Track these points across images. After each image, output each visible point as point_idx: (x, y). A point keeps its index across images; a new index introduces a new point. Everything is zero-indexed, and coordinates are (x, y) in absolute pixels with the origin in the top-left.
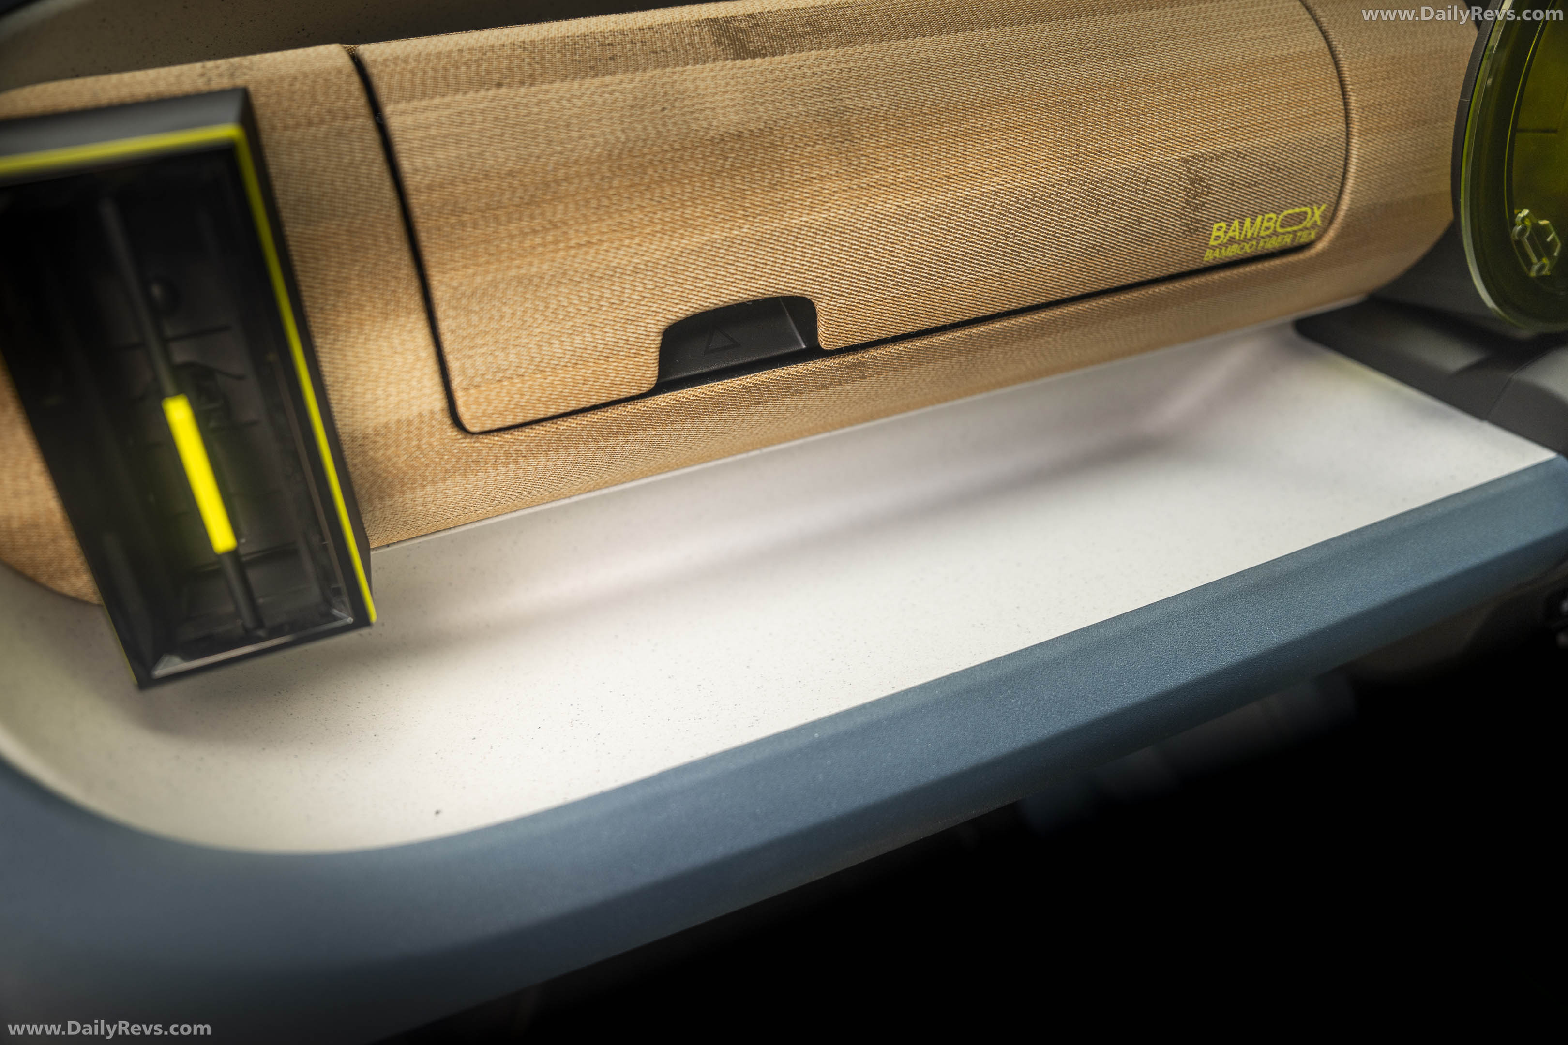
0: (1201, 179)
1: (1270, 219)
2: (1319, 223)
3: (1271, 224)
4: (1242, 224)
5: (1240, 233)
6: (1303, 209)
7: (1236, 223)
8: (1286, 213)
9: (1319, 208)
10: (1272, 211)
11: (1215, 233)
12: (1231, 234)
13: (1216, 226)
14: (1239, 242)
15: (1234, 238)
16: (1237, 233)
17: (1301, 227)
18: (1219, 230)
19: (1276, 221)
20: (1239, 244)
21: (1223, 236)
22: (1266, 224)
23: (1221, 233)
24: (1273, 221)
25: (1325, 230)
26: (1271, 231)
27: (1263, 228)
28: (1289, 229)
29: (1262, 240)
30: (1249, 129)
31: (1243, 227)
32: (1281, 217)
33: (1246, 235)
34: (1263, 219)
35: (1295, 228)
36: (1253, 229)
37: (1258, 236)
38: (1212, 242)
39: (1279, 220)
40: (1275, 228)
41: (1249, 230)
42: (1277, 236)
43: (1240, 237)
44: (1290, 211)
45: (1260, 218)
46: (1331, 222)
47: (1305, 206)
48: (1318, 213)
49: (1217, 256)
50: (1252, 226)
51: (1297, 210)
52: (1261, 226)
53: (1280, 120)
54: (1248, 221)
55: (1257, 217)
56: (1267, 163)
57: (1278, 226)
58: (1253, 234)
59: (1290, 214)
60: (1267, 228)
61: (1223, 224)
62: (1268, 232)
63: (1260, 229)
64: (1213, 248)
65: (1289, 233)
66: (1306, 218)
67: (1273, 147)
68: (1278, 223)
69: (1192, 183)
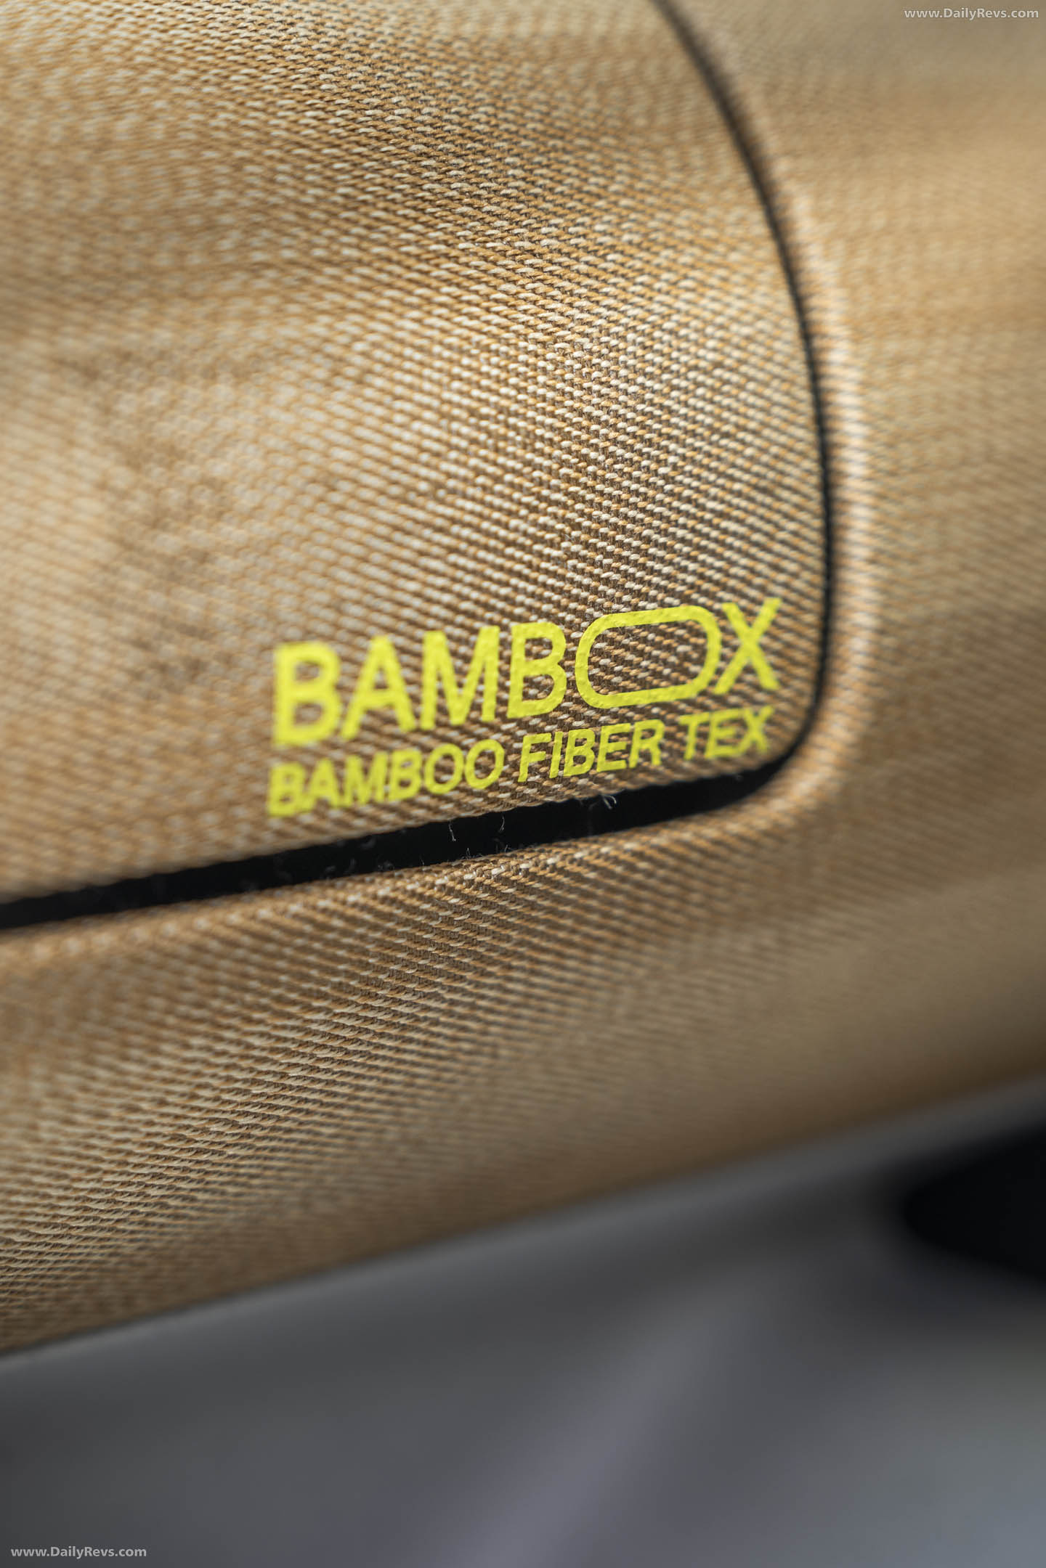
1: (537, 647)
2: (768, 679)
3: (549, 665)
4: (411, 657)
5: (415, 700)
6: (682, 613)
7: (383, 647)
8: (603, 624)
9: (750, 614)
10: (541, 614)
11: (292, 691)
12: (365, 698)
13: (292, 657)
14: (420, 740)
15: (393, 721)
16: (397, 697)
17: (690, 690)
18: (308, 670)
19: (570, 655)
20: (427, 750)
21: (333, 706)
22: (521, 668)
23: (322, 692)
24: (558, 653)
25: (811, 719)
26: (556, 698)
27: (516, 683)
28: (641, 698)
29: (529, 740)
30: (366, 271)
31: (418, 670)
32: (587, 638)
33: (442, 710)
34: (505, 644)
35: (665, 694)
36: (471, 681)
37: (502, 716)
38: (291, 733)
39: (583, 651)
40: (571, 684)
41: (451, 690)
42: (593, 723)
43: (417, 716)
44: (626, 619)
45: (488, 639)
46: (822, 682)
47: (686, 600)
48: (750, 639)
49: (330, 793)
50: (460, 672)
51: (653, 615)
52: (506, 675)
54: (436, 648)
55: (475, 632)
56: (472, 412)
57: (581, 677)
58: (476, 707)
59: (623, 631)
60: (536, 687)
61: (324, 652)
62: (546, 705)
63: (503, 688)
64: (305, 758)
65: (645, 712)
66: (703, 651)
68: (581, 663)
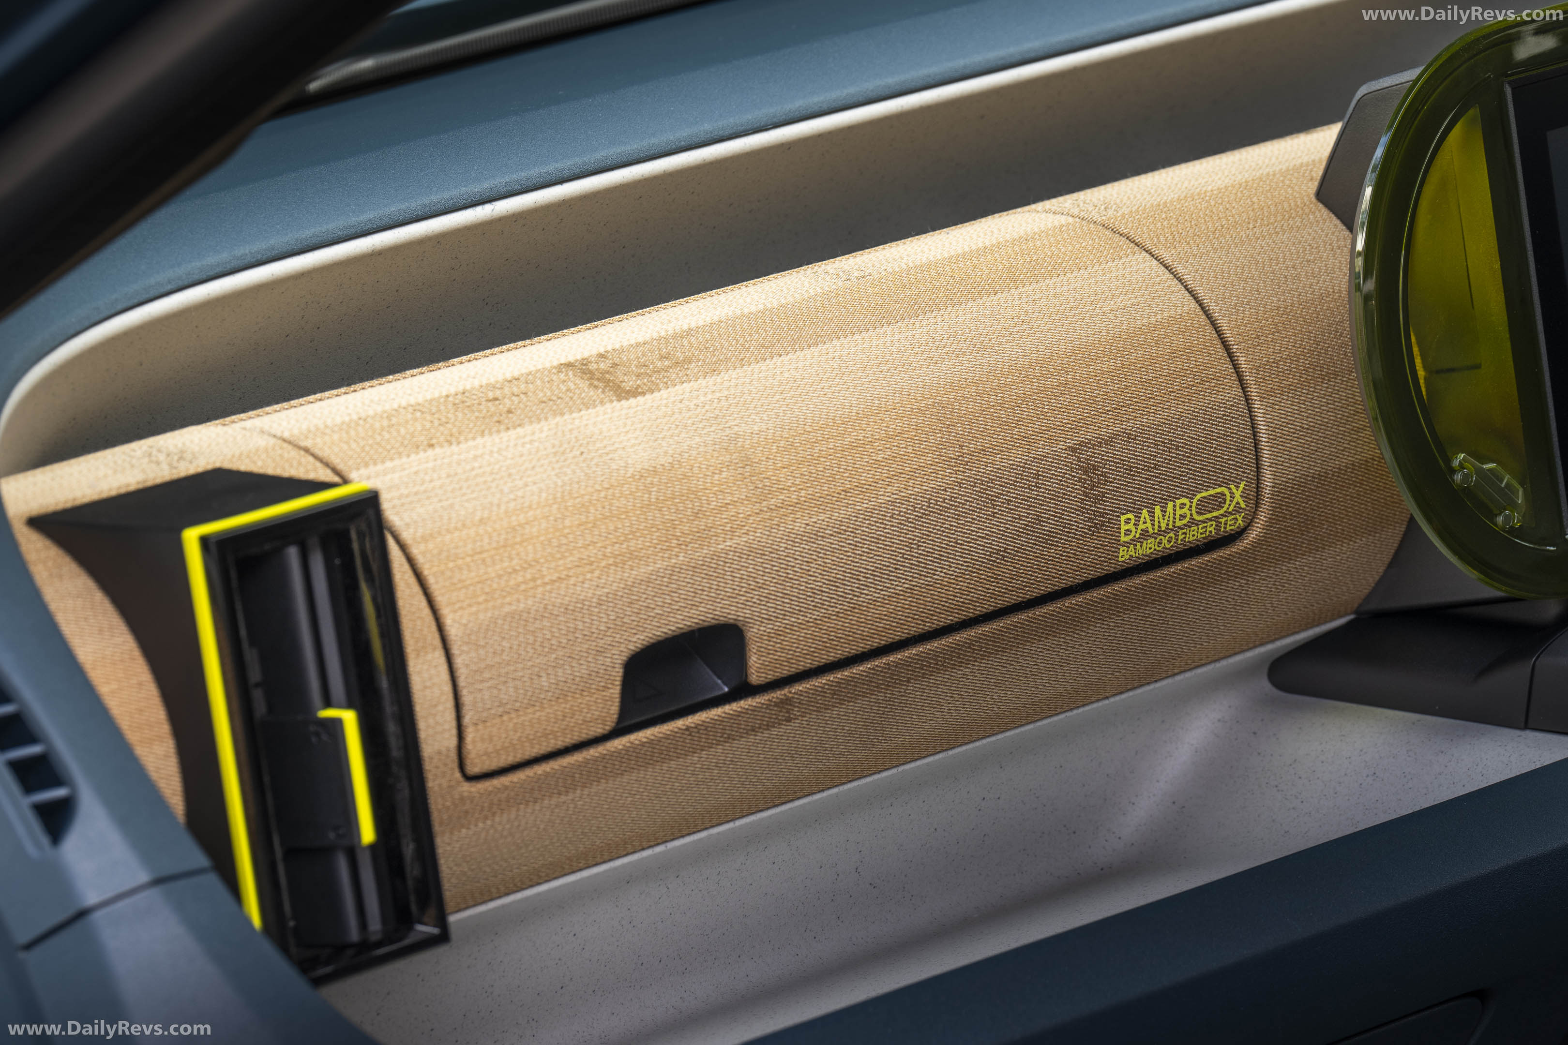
0: (1095, 468)
1: (1183, 505)
2: (1243, 505)
3: (1186, 510)
4: (1152, 513)
5: (1153, 525)
6: (1219, 490)
7: (1145, 512)
8: (1199, 496)
9: (1237, 487)
10: (1183, 496)
11: (1124, 527)
12: (1142, 526)
13: (1123, 518)
14: (1154, 536)
15: (1148, 532)
16: (1149, 525)
17: (1222, 512)
18: (1128, 521)
19: (1191, 506)
20: (1156, 538)
21: (1134, 530)
22: (1179, 512)
23: (1131, 526)
24: (1188, 506)
25: (1255, 514)
26: (1187, 519)
27: (1177, 517)
28: (1209, 516)
29: (1181, 532)
30: (1133, 407)
31: (1154, 517)
32: (1195, 501)
33: (1159, 527)
34: (1174, 506)
35: (1215, 514)
36: (1166, 517)
37: (1174, 526)
38: (1124, 539)
39: (1194, 505)
40: (1191, 515)
41: (1162, 521)
42: (1197, 525)
43: (1153, 529)
44: (1204, 494)
45: (1170, 505)
46: (1257, 504)
47: (1220, 486)
48: (1238, 494)
49: (1133, 553)
50: (1164, 516)
51: (1212, 492)
52: (1175, 514)
53: (1165, 394)
54: (1157, 510)
55: (1167, 504)
56: (1163, 442)
57: (1194, 512)
58: (1168, 525)
59: (1204, 497)
60: (1183, 517)
61: (1130, 516)
62: (1185, 522)
63: (1174, 518)
64: (1127, 544)
65: (1210, 520)
66: (1225, 500)
67: (1164, 423)
68: (1194, 508)
69: (1086, 472)
